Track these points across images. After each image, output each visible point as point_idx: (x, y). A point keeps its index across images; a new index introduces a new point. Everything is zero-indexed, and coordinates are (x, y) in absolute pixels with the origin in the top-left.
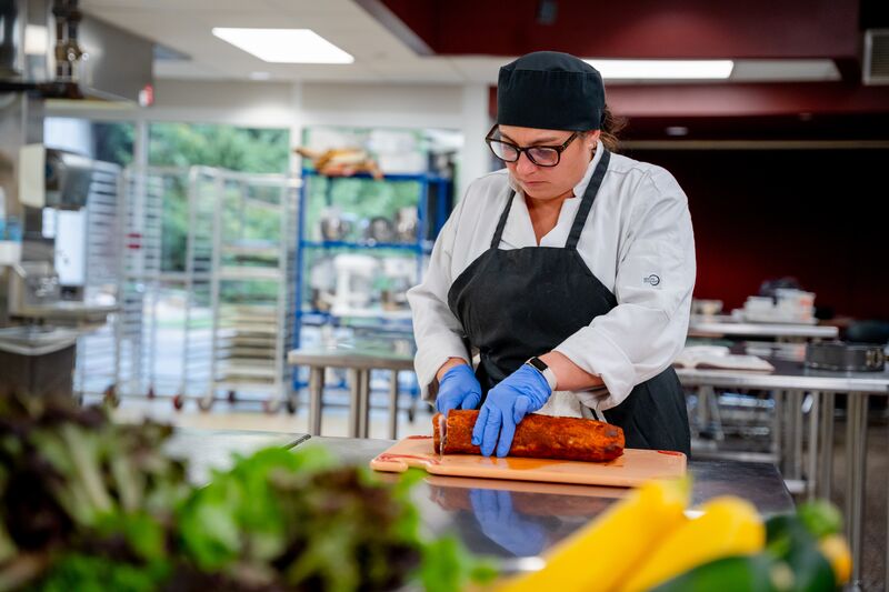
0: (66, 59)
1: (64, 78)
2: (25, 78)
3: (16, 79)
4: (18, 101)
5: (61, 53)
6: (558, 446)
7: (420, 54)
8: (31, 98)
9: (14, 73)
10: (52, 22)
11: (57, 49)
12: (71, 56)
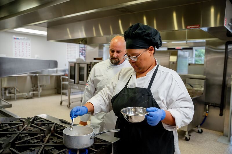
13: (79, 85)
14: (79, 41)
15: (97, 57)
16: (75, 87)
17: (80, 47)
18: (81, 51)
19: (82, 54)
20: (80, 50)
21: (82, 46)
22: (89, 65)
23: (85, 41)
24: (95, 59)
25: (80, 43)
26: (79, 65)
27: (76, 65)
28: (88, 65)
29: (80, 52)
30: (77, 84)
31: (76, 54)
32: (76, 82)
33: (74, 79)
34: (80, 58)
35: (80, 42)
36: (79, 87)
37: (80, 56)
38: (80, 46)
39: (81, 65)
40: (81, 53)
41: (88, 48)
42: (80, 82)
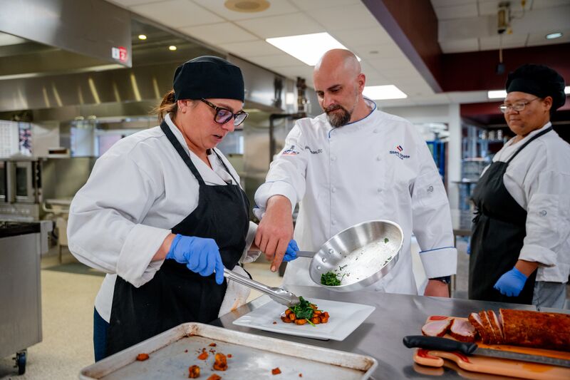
0: (302, 103)
1: (301, 111)
2: (286, 113)
3: (283, 113)
4: (284, 122)
5: (300, 101)
6: (561, 342)
7: (436, 92)
8: (289, 120)
9: (282, 110)
10: (296, 90)
11: (298, 100)
12: (304, 102)
13: (17, 205)
14: (14, 116)
15: (57, 148)
16: (8, 210)
17: (19, 129)
18: (22, 137)
19: (26, 145)
20: (20, 134)
21: (24, 125)
22: (37, 164)
23: (27, 115)
24: (51, 152)
25: (15, 120)
26: (15, 165)
27: (9, 164)
28: (33, 163)
29: (20, 140)
30: (12, 203)
31: (9, 145)
32: (10, 199)
33: (6, 194)
34: (20, 154)
35: (17, 118)
36: (16, 209)
37: (20, 149)
38: (19, 126)
39: (20, 165)
40: (22, 143)
41: (37, 131)
42: (20, 198)
